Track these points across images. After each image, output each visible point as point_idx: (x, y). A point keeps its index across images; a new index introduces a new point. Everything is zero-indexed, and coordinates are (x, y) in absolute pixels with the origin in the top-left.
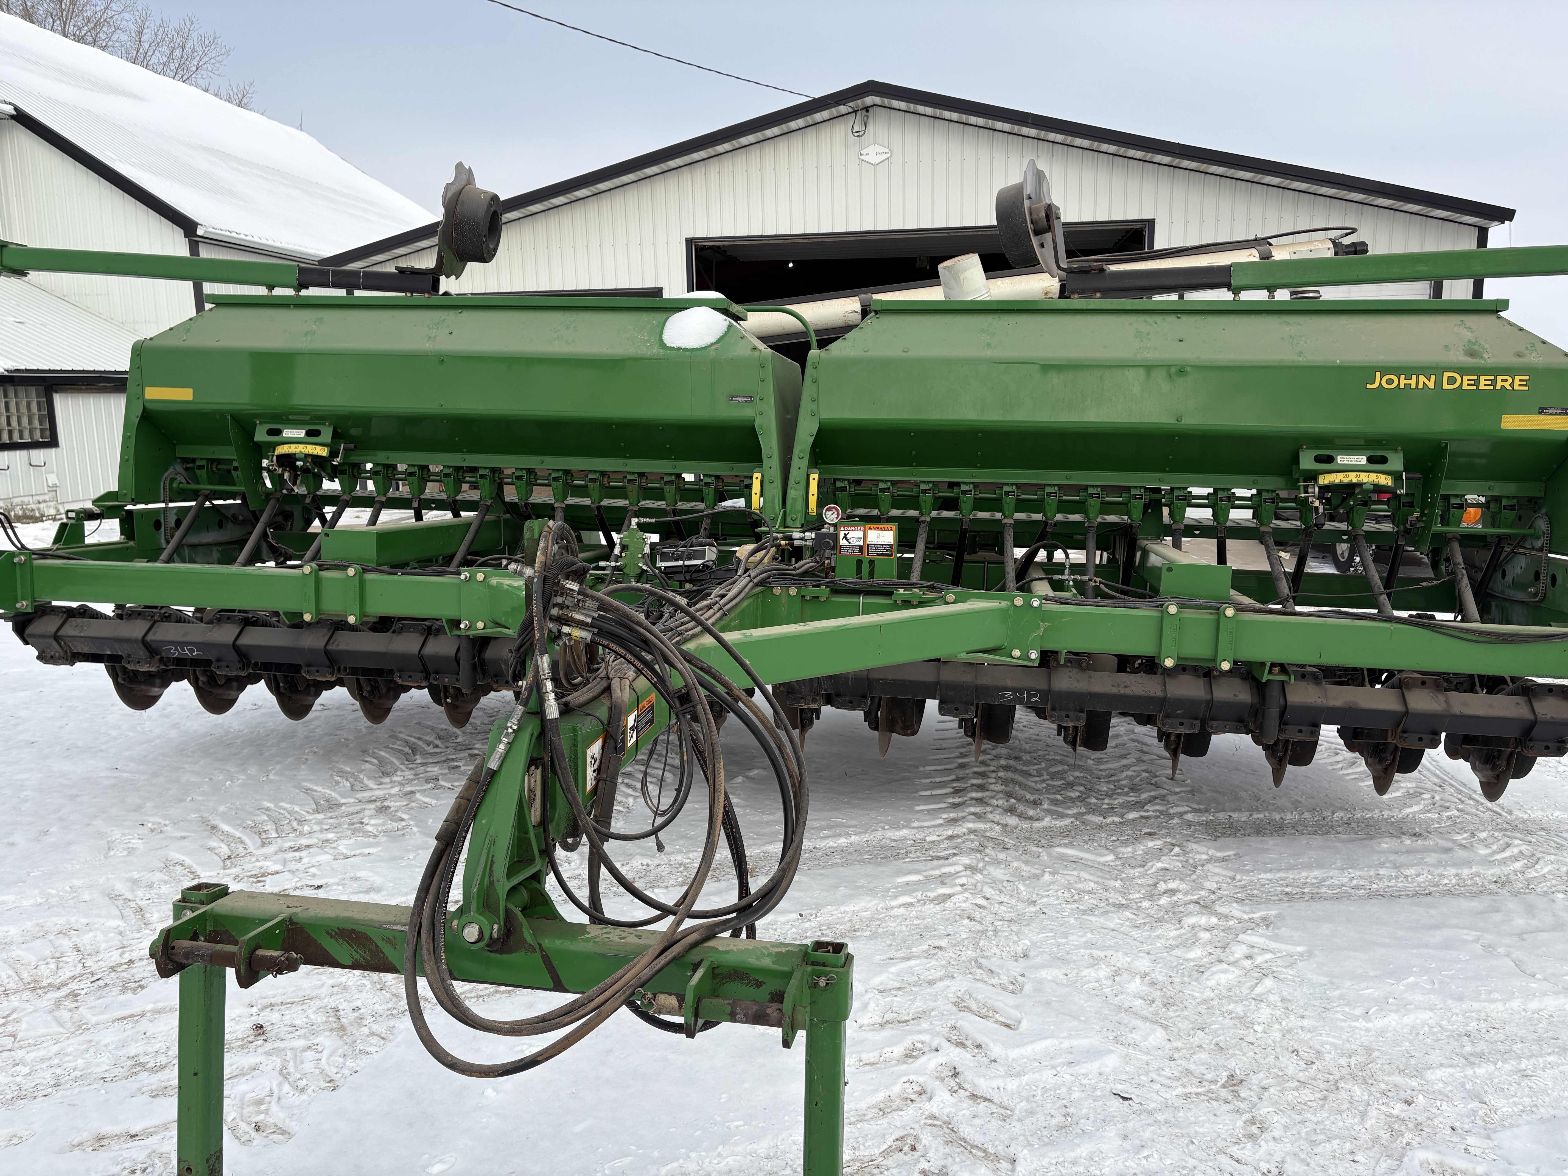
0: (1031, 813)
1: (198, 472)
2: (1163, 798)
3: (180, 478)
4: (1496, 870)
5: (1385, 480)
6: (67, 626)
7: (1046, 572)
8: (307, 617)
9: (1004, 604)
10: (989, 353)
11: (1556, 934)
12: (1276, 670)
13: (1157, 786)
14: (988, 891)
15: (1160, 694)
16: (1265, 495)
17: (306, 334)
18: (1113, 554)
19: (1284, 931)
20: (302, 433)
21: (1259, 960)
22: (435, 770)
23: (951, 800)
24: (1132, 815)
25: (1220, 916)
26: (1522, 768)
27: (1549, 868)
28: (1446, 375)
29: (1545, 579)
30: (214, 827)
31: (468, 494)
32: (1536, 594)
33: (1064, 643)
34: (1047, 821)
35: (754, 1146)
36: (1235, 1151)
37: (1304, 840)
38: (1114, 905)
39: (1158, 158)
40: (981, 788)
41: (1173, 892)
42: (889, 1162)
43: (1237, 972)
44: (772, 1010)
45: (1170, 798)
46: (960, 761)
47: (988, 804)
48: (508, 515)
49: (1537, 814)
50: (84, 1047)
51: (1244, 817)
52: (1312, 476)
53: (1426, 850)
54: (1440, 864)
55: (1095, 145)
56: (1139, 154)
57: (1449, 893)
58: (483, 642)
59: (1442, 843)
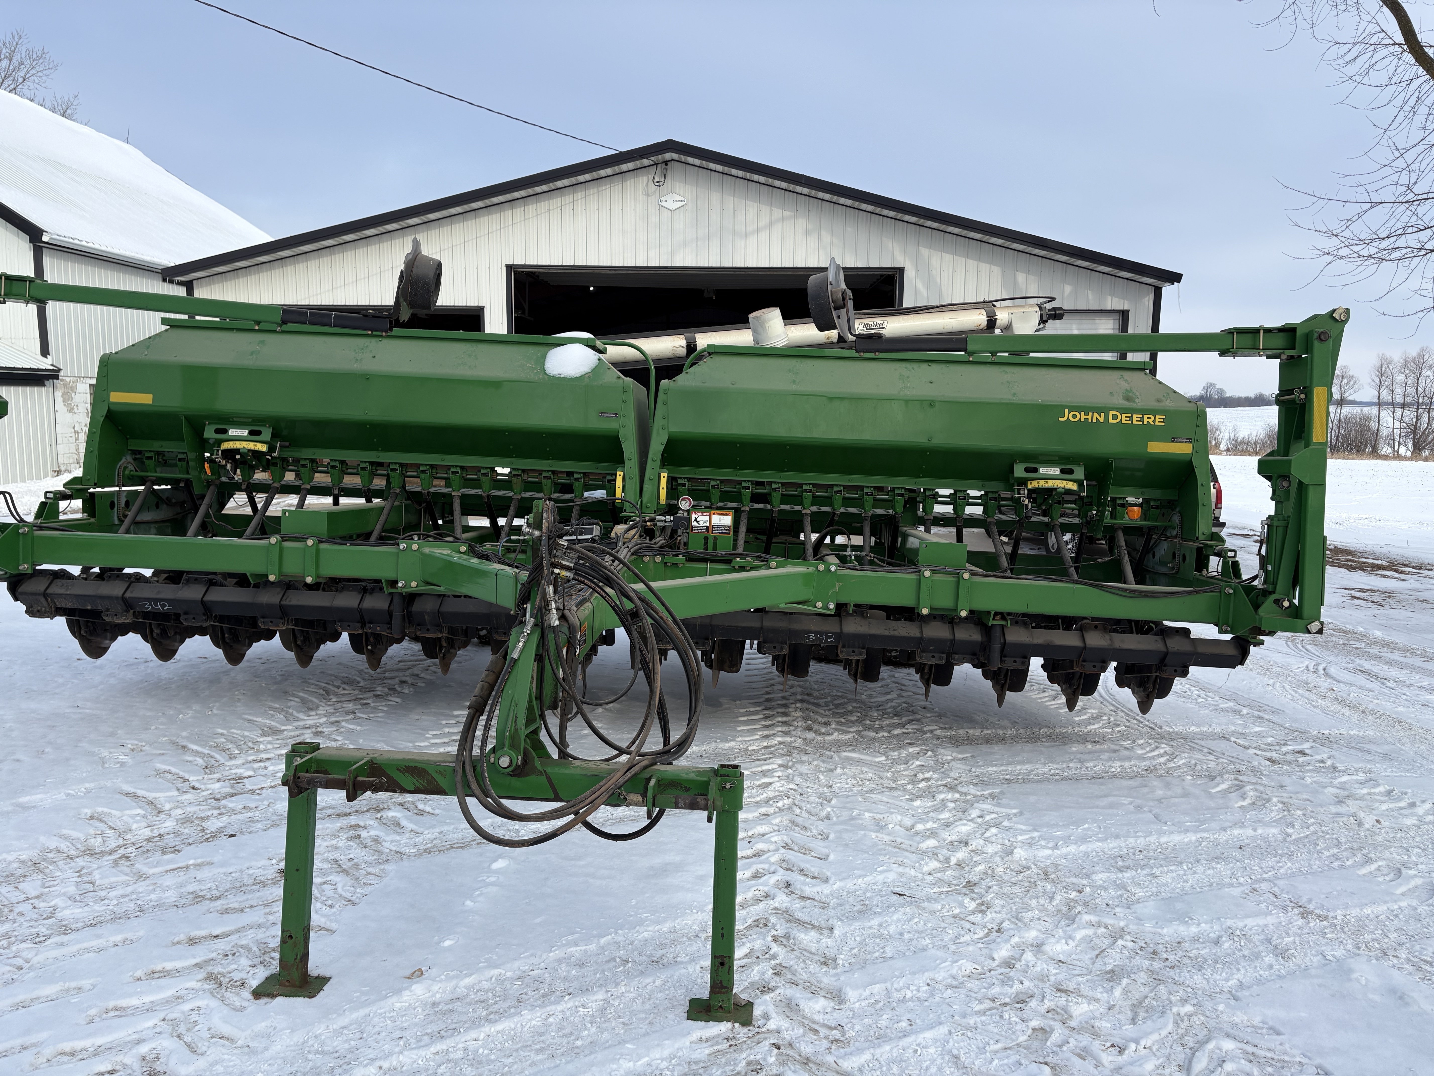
0: (823, 730)
1: (147, 462)
2: (918, 720)
3: (130, 467)
4: (1147, 763)
5: (1073, 486)
6: (53, 585)
7: (832, 550)
8: (272, 578)
9: (811, 569)
10: (794, 387)
11: (1183, 799)
12: (998, 617)
13: (913, 712)
14: (798, 780)
15: (918, 635)
16: (990, 495)
17: (252, 354)
18: (880, 538)
19: (1004, 801)
20: (245, 433)
21: (988, 818)
22: (350, 706)
23: (764, 723)
24: (897, 732)
25: (961, 793)
26: (1164, 690)
27: (1184, 761)
28: (1111, 413)
29: (1179, 558)
30: (184, 747)
31: (379, 483)
32: (1173, 568)
33: (853, 598)
34: (835, 736)
35: (660, 927)
36: (971, 918)
37: (1019, 747)
38: (887, 788)
39: (907, 218)
40: (785, 714)
41: (928, 780)
42: (751, 932)
43: (973, 825)
44: (700, 800)
45: (924, 720)
46: (767, 696)
47: (790, 725)
48: (409, 502)
49: (1179, 729)
50: (151, 888)
51: (977, 732)
52: (1023, 482)
53: (1102, 751)
54: (1110, 759)
55: (857, 204)
56: (892, 214)
57: (1115, 776)
58: (411, 598)
59: (1113, 747)
